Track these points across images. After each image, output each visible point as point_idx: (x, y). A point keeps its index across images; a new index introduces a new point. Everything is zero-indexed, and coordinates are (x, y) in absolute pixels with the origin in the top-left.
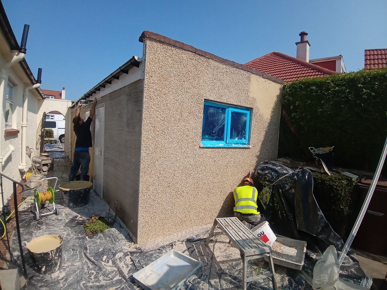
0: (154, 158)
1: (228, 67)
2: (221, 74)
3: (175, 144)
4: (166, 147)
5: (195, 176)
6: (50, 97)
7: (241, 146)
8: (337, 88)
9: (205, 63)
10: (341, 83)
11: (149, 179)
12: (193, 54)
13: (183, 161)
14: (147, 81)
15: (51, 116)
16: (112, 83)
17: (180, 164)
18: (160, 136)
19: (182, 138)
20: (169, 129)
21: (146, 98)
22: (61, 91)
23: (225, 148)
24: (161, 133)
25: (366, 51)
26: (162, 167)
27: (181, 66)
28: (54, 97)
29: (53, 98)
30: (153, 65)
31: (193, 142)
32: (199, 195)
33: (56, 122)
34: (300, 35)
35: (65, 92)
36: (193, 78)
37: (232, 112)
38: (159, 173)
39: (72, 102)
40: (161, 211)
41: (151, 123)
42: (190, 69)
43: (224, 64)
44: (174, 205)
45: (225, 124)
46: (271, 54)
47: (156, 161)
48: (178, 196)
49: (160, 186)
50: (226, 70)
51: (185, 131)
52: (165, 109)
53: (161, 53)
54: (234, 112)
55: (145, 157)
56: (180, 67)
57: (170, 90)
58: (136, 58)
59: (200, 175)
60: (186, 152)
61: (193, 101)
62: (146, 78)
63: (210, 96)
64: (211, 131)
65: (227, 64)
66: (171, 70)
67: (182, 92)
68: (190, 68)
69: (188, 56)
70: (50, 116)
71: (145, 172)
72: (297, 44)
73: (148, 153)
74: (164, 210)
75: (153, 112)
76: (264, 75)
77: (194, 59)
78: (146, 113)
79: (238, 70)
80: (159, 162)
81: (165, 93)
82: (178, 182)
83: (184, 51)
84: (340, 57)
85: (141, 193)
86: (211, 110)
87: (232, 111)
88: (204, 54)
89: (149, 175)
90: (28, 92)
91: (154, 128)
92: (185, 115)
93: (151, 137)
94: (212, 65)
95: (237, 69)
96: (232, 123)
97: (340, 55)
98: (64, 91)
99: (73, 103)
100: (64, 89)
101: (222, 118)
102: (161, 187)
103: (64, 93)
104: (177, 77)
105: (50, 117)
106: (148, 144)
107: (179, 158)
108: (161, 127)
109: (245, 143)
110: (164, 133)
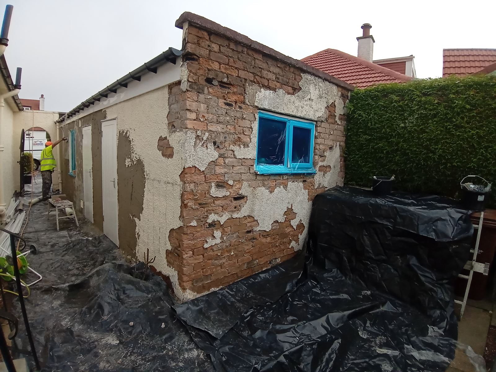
6: (25, 108)
8: (423, 99)
10: (428, 92)
16: (128, 86)
25: (444, 50)
28: (30, 108)
29: (28, 109)
34: (362, 27)
39: (59, 114)
43: (284, 62)
46: (326, 52)
65: (289, 63)
72: (358, 39)
84: (411, 58)
90: (3, 102)
97: (412, 55)
99: (61, 115)
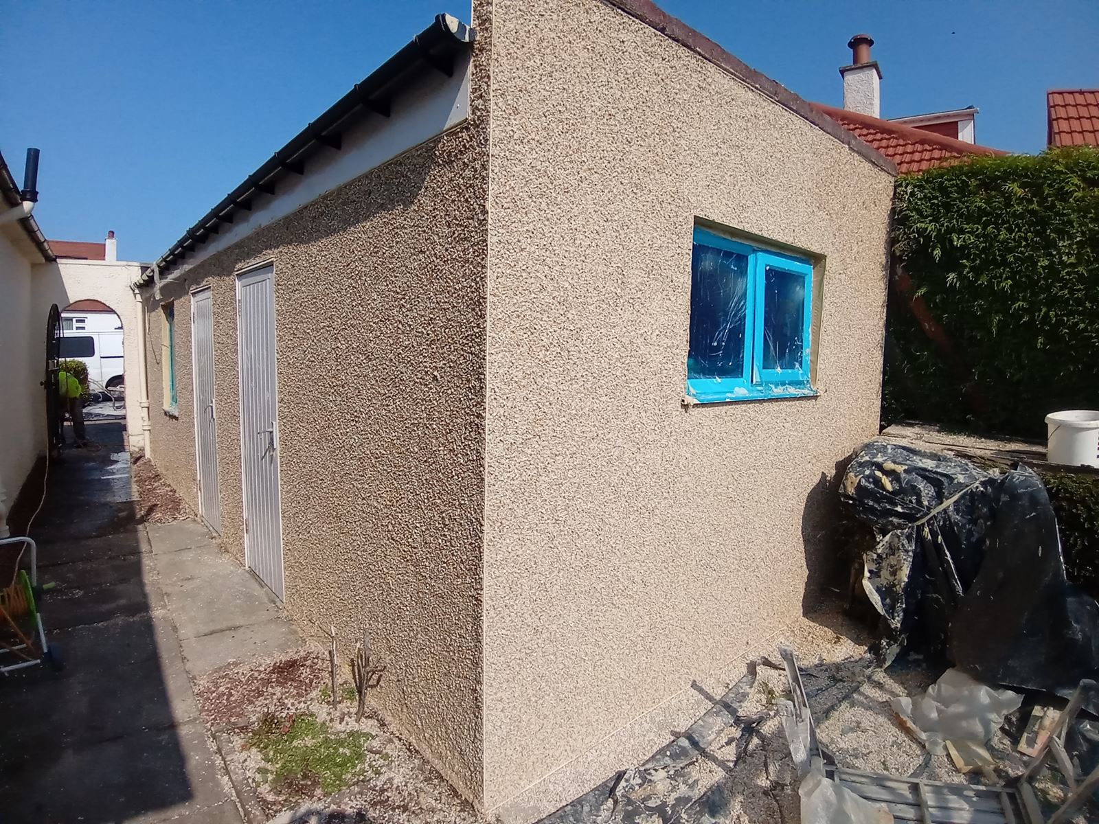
0: (532, 462)
1: (761, 101)
2: (742, 123)
3: (604, 399)
4: (574, 412)
5: (669, 515)
7: (792, 391)
9: (693, 75)
11: (517, 547)
12: (656, 35)
13: (631, 464)
14: (500, 128)
15: (77, 321)
17: (622, 476)
18: (553, 370)
19: (626, 373)
20: (585, 338)
21: (497, 203)
22: (103, 243)
23: (751, 401)
24: (554, 353)
26: (563, 495)
27: (617, 78)
30: (518, 61)
31: (660, 386)
32: (680, 583)
33: (92, 338)
34: (851, 45)
35: (115, 243)
36: (657, 132)
37: (768, 268)
38: (554, 521)
39: (142, 267)
40: (562, 666)
41: (519, 316)
42: (647, 91)
43: (747, 87)
44: (605, 636)
45: (745, 314)
47: (542, 472)
48: (616, 598)
49: (556, 572)
50: (752, 109)
51: (635, 345)
52: (567, 255)
53: (549, 13)
54: (773, 270)
55: (503, 461)
56: (613, 81)
57: (583, 174)
58: (453, 23)
59: (683, 510)
60: (639, 426)
61: (658, 225)
62: (496, 113)
63: (710, 206)
64: (706, 342)
65: (756, 88)
66: (585, 89)
67: (622, 184)
68: (645, 89)
69: (638, 38)
70: (74, 320)
71: (503, 522)
73: (513, 441)
74: (570, 661)
75: (524, 268)
76: (853, 142)
77: (658, 56)
78: (499, 270)
79: (786, 113)
80: (552, 475)
81: (566, 185)
82: (614, 546)
83: (626, 20)
84: (971, 113)
85: (492, 613)
86: (707, 263)
87: (768, 265)
88: (691, 40)
89: (519, 531)
91: (529, 333)
92: (635, 278)
93: (520, 375)
94: (713, 87)
95: (783, 108)
96: (767, 309)
98: (114, 241)
99: (144, 269)
100: (112, 234)
101: (739, 291)
102: (560, 575)
103: (111, 246)
104: (605, 120)
105: (75, 324)
106: (510, 404)
107: (616, 453)
108: (556, 329)
109: (801, 379)
110: (565, 354)
